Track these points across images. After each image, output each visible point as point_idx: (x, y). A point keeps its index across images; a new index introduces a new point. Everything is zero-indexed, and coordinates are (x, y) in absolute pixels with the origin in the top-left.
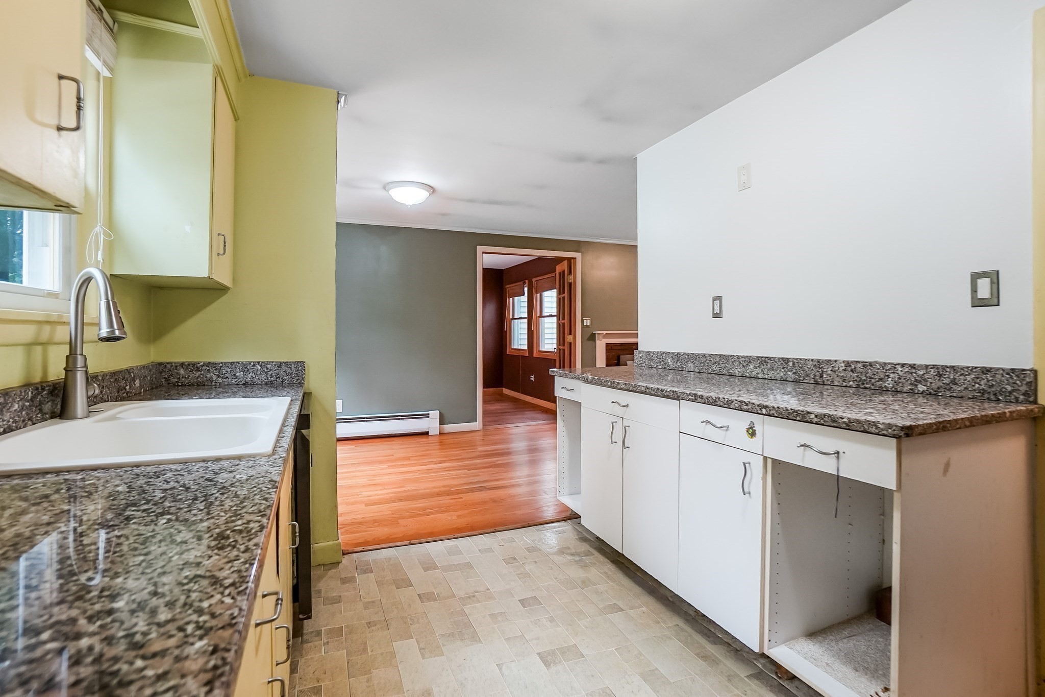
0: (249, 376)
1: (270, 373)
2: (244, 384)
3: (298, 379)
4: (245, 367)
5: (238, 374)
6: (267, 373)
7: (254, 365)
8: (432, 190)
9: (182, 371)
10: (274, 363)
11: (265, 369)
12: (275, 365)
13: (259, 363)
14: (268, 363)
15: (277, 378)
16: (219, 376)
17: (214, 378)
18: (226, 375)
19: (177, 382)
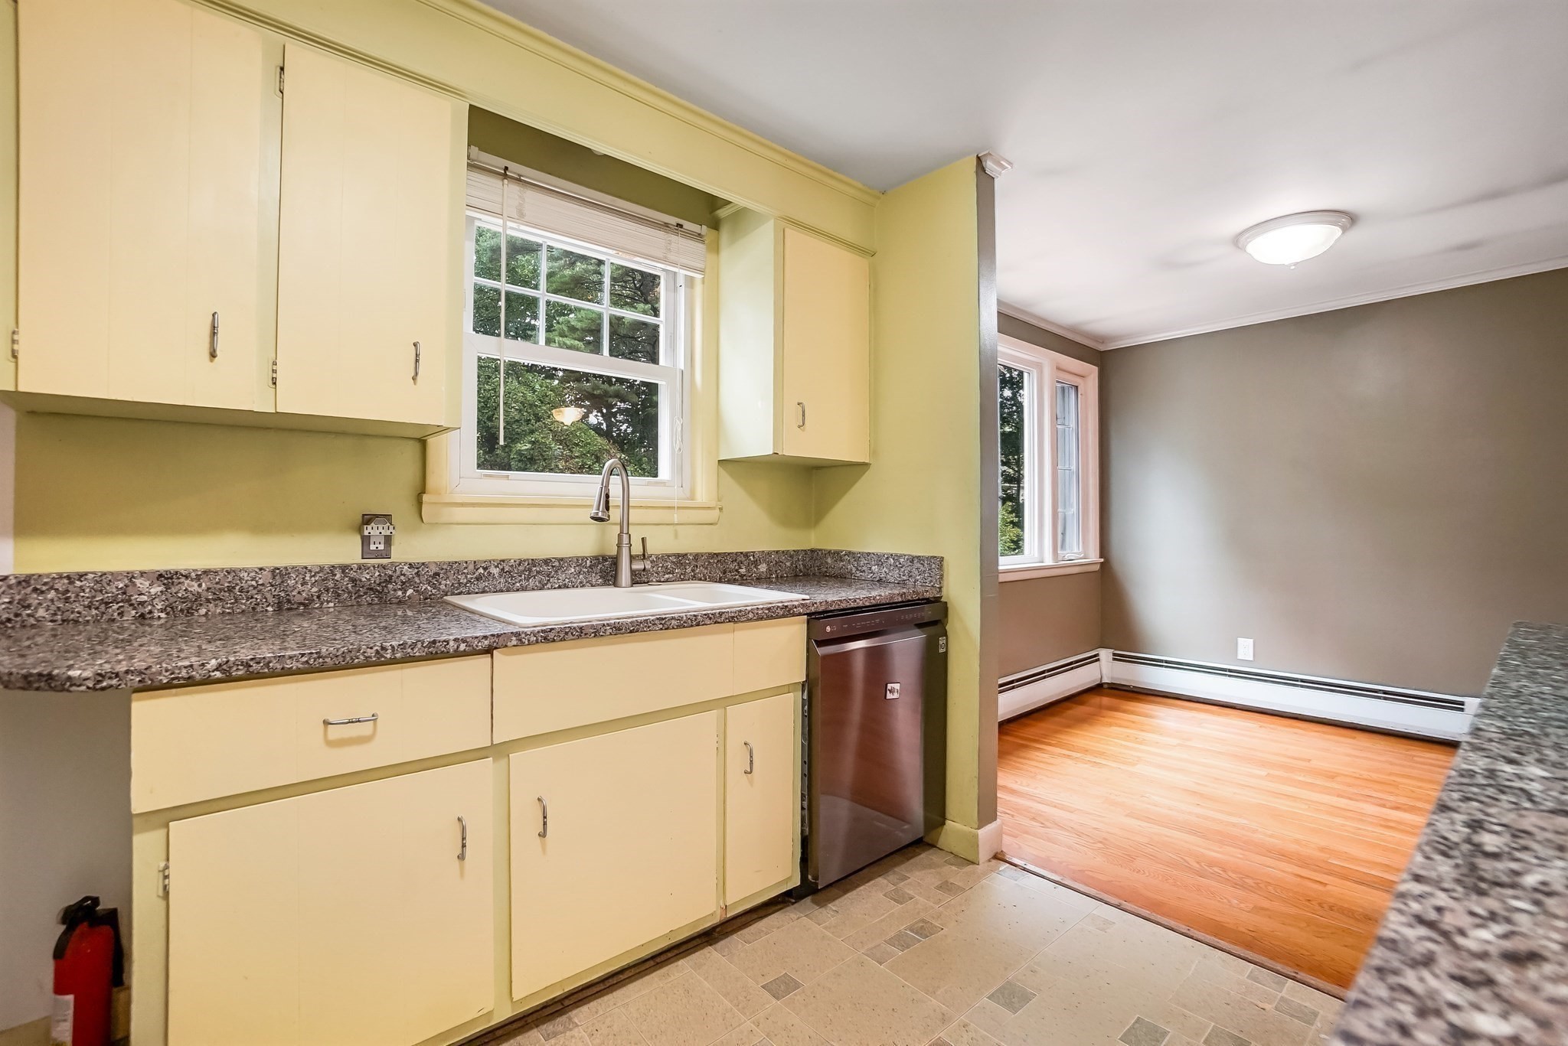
0: (883, 571)
1: (903, 569)
2: (878, 581)
3: (931, 581)
4: (880, 560)
5: (873, 568)
6: (899, 569)
7: (887, 558)
8: (1349, 219)
9: (829, 560)
10: (907, 557)
11: (897, 564)
12: (908, 559)
13: (892, 555)
14: (901, 556)
15: (910, 577)
16: (857, 570)
17: (854, 570)
18: (864, 568)
19: (826, 572)
